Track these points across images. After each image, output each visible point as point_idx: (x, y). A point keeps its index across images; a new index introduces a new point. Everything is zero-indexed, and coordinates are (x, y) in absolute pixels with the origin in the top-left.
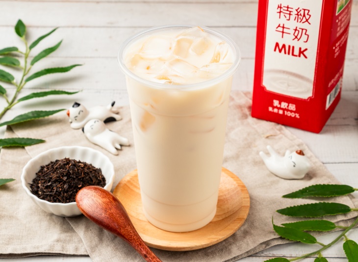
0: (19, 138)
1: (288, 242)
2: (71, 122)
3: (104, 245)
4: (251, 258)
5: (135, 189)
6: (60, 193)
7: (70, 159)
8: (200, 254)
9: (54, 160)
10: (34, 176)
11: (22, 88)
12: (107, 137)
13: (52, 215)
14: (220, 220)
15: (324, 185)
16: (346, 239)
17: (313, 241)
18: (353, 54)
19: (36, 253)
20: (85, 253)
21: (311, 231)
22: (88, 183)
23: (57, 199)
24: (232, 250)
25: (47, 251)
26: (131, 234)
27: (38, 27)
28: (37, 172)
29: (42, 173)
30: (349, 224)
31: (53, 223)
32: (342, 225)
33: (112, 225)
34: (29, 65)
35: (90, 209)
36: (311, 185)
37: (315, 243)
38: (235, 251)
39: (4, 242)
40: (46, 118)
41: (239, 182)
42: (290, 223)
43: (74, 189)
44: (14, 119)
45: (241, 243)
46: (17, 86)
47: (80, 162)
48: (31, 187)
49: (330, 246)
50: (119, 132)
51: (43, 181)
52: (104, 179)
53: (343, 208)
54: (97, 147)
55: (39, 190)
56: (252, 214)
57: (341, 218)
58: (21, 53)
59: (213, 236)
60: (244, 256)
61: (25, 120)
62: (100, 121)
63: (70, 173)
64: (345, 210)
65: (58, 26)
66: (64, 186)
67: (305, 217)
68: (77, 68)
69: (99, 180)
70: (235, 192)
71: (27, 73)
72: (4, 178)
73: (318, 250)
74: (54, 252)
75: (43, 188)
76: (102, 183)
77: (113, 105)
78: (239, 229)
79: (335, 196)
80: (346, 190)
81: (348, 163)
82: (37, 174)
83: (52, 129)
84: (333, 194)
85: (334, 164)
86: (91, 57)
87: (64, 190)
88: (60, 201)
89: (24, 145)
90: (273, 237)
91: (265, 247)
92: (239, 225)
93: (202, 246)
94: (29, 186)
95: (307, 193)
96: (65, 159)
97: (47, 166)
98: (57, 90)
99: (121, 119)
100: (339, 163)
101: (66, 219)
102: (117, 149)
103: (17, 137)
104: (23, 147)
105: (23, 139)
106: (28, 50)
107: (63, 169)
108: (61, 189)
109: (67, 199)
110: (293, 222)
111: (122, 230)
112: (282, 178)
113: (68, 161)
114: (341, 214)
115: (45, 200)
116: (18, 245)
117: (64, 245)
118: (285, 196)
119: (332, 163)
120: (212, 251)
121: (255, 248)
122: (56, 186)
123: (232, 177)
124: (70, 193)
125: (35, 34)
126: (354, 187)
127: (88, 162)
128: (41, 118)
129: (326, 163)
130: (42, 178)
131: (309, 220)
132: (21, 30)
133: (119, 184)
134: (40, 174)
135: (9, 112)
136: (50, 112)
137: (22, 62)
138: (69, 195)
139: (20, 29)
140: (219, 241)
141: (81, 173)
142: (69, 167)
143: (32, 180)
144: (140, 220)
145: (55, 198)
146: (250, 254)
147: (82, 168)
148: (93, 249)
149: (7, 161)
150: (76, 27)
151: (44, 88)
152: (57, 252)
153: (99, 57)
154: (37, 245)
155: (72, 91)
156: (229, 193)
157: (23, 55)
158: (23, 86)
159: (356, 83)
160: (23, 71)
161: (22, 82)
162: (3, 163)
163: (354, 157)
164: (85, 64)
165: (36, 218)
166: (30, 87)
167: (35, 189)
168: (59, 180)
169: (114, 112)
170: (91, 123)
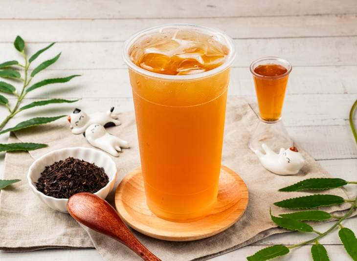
0: (22, 143)
1: (285, 231)
2: (72, 128)
4: (250, 247)
5: (137, 187)
6: (65, 190)
7: (74, 158)
8: (201, 244)
9: (58, 161)
10: (39, 176)
12: (107, 140)
13: (57, 212)
14: (221, 212)
15: (318, 179)
16: (341, 227)
17: (310, 230)
18: (339, 61)
19: (44, 247)
20: (91, 246)
21: (307, 221)
22: (92, 180)
23: (63, 195)
24: (232, 239)
25: (54, 245)
27: (36, 43)
28: (42, 172)
29: (47, 173)
30: (344, 215)
31: (59, 220)
32: (337, 215)
34: (29, 77)
36: (305, 179)
37: (312, 231)
38: (236, 241)
39: (12, 237)
40: (48, 124)
41: (237, 177)
42: (287, 214)
43: (79, 186)
44: (17, 126)
45: (241, 233)
47: (83, 161)
48: (37, 186)
49: (325, 234)
50: (119, 136)
51: (48, 180)
52: (107, 177)
53: (337, 200)
55: (45, 188)
56: (250, 207)
57: (335, 209)
58: (21, 66)
59: (215, 226)
60: (244, 245)
61: (28, 126)
62: (100, 126)
63: (75, 171)
64: (339, 201)
65: (55, 41)
66: (69, 183)
67: (301, 209)
68: (76, 78)
69: (102, 178)
70: (234, 186)
71: (27, 85)
72: (9, 179)
73: (315, 238)
74: (61, 245)
75: (49, 186)
76: (105, 181)
77: (112, 111)
78: (238, 221)
79: (329, 189)
80: (339, 183)
81: (339, 159)
82: (42, 174)
83: (54, 134)
84: (327, 187)
85: (327, 161)
86: (88, 69)
87: (69, 187)
88: (65, 198)
89: (27, 150)
90: (271, 226)
91: (264, 237)
92: (239, 216)
93: (205, 235)
94: (35, 184)
95: (301, 187)
96: (69, 158)
97: (51, 166)
98: (57, 98)
99: (120, 124)
100: (331, 159)
102: (118, 151)
103: (21, 142)
104: (27, 152)
105: (27, 143)
106: (28, 63)
107: (68, 167)
108: (66, 187)
110: (290, 213)
113: (72, 160)
114: (336, 205)
115: (51, 196)
116: (26, 239)
117: (71, 239)
118: (281, 190)
119: (325, 160)
120: (213, 241)
121: (254, 237)
122: (62, 184)
123: (230, 173)
124: (75, 190)
125: (34, 49)
126: (347, 180)
127: (91, 162)
128: (43, 124)
129: (318, 160)
130: (47, 177)
131: (305, 211)
132: (20, 45)
133: (122, 182)
134: (45, 173)
135: (11, 120)
136: (51, 118)
137: (23, 75)
138: (74, 192)
139: (19, 44)
140: (221, 231)
141: (85, 171)
142: (74, 165)
143: (37, 179)
144: (144, 214)
145: (60, 195)
146: (249, 243)
147: (86, 166)
148: (99, 241)
149: (12, 164)
150: (73, 42)
151: (44, 98)
152: (64, 245)
153: (96, 69)
154: (45, 239)
155: (71, 100)
156: (227, 188)
157: (23, 68)
158: (24, 97)
159: (344, 87)
160: (24, 82)
161: (22, 93)
162: (8, 166)
163: (345, 154)
164: (83, 74)
165: (42, 215)
166: (32, 97)
167: (41, 187)
168: (63, 178)
169: (113, 118)
170: (92, 127)
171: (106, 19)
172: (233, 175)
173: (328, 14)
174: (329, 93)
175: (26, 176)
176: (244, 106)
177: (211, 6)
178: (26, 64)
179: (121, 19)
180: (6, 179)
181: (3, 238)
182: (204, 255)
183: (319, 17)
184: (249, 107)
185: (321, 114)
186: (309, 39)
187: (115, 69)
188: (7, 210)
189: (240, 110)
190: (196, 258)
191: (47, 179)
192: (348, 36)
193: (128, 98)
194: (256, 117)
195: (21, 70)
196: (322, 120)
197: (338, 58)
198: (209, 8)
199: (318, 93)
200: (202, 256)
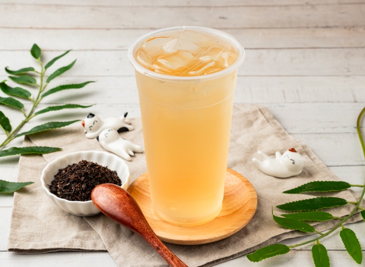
0: (37, 147)
2: (86, 133)
3: (122, 241)
6: (78, 192)
7: (88, 161)
8: (214, 247)
9: (71, 164)
10: (53, 179)
11: (38, 103)
12: (121, 145)
13: (70, 214)
14: (232, 214)
18: (349, 71)
19: (56, 249)
20: (104, 249)
23: (76, 198)
24: (245, 242)
25: (66, 247)
27: (52, 51)
28: (56, 174)
29: (60, 176)
31: (72, 222)
34: (44, 83)
38: (248, 244)
39: (25, 239)
40: (62, 128)
44: (32, 130)
45: (253, 236)
46: (34, 101)
47: (96, 164)
48: (50, 188)
50: (132, 140)
51: (61, 183)
52: (119, 181)
55: (58, 190)
58: (37, 72)
61: (42, 130)
62: (114, 130)
63: (88, 174)
65: (68, 49)
66: (82, 186)
68: (91, 84)
69: (114, 181)
70: (240, 187)
71: (43, 91)
72: (23, 182)
74: (73, 247)
75: (62, 188)
76: (118, 184)
77: (125, 116)
78: (250, 223)
82: (55, 176)
83: (68, 139)
86: (103, 76)
87: (82, 189)
88: (78, 200)
89: (41, 153)
90: (284, 231)
94: (48, 187)
96: (83, 161)
97: (64, 169)
98: (72, 104)
99: (134, 130)
100: (342, 166)
101: (84, 218)
102: (131, 156)
103: (35, 146)
104: (41, 155)
105: (41, 147)
106: (44, 69)
107: (81, 169)
108: (79, 189)
109: (85, 198)
113: (85, 163)
115: (64, 198)
116: (38, 241)
117: (83, 241)
119: (336, 166)
120: (225, 244)
121: (267, 241)
122: (75, 186)
124: (88, 193)
125: (49, 57)
127: (104, 165)
128: (58, 129)
129: (330, 166)
130: (60, 180)
132: (36, 53)
134: (58, 176)
135: (26, 124)
136: (65, 123)
137: (38, 81)
138: (86, 195)
139: (36, 51)
141: (98, 174)
142: (87, 168)
143: (51, 182)
145: (73, 197)
148: (111, 244)
149: (26, 167)
150: (88, 50)
151: (59, 104)
152: (76, 248)
153: (111, 76)
154: (57, 241)
155: (86, 105)
156: (234, 189)
157: (39, 75)
159: (354, 96)
160: (39, 88)
161: (38, 98)
162: (22, 169)
163: (356, 161)
164: (97, 81)
165: (55, 218)
166: (47, 102)
167: (54, 189)
168: (77, 181)
169: (127, 123)
170: (106, 131)
171: (120, 29)
173: (337, 27)
174: (339, 102)
175: (40, 179)
176: (255, 112)
177: (223, 18)
178: (42, 70)
179: (135, 29)
180: (20, 182)
181: (16, 240)
182: (217, 259)
183: (328, 29)
184: (259, 112)
185: (332, 122)
186: (319, 50)
187: (129, 76)
188: (20, 212)
189: (251, 116)
190: (208, 261)
191: (60, 181)
192: (357, 48)
194: (266, 122)
195: (37, 76)
196: (333, 128)
197: (348, 68)
198: (222, 20)
199: (328, 102)
200: (214, 260)
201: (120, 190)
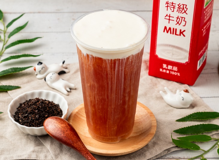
0: (3, 86)
1: (181, 149)
2: (37, 75)
3: (64, 154)
5: (81, 117)
6: (33, 120)
7: (39, 98)
8: (126, 158)
9: (28, 99)
10: (16, 110)
11: (3, 53)
12: (61, 84)
13: (28, 135)
14: (138, 135)
15: (202, 113)
17: (198, 148)
20: (52, 159)
21: (196, 142)
22: (52, 114)
23: (32, 124)
24: (146, 154)
25: (27, 159)
26: (81, 147)
27: (11, 13)
28: (17, 107)
29: (21, 108)
31: (29, 140)
32: (215, 137)
33: (68, 141)
34: (7, 38)
35: (53, 132)
36: (194, 113)
37: (199, 149)
38: (149, 155)
40: (21, 72)
41: (148, 110)
42: (182, 137)
43: (43, 118)
45: (152, 150)
47: (45, 100)
48: (14, 117)
49: (208, 151)
50: (68, 80)
51: (22, 113)
52: (61, 111)
53: (215, 127)
54: (54, 90)
55: (20, 119)
56: (158, 131)
57: (215, 133)
58: (1, 30)
59: (135, 146)
60: (154, 159)
61: (7, 74)
62: (56, 74)
63: (40, 107)
64: (217, 128)
65: (24, 12)
66: (36, 116)
67: (192, 134)
68: (39, 39)
69: (58, 112)
70: (146, 117)
71: (6, 44)
73: (201, 154)
74: (31, 159)
75: (22, 118)
76: (60, 114)
77: (63, 63)
78: (150, 141)
79: (210, 119)
80: (216, 115)
81: (216, 97)
82: (17, 108)
83: (24, 79)
84: (208, 118)
85: (208, 98)
86: (47, 32)
88: (33, 126)
89: (7, 90)
90: (172, 146)
91: (168, 152)
92: (151, 138)
93: (129, 152)
94: (13, 116)
95: (191, 118)
96: (36, 98)
97: (24, 103)
98: (26, 54)
99: (69, 72)
100: (211, 97)
101: (38, 137)
102: (68, 91)
103: (2, 85)
104: (7, 92)
105: (6, 86)
106: (6, 28)
107: (35, 105)
108: (34, 118)
109: (38, 125)
111: (75, 145)
112: (175, 108)
113: (38, 100)
114: (215, 131)
115: (24, 125)
116: (7, 155)
117: (38, 154)
119: (207, 97)
120: (134, 156)
121: (161, 153)
122: (31, 116)
123: (144, 108)
124: (40, 121)
125: (10, 18)
127: (50, 100)
128: (17, 72)
129: (202, 98)
130: (21, 111)
131: (195, 135)
133: (71, 114)
134: (20, 108)
136: (23, 68)
137: (2, 36)
138: (39, 122)
140: (139, 149)
141: (47, 108)
142: (39, 104)
143: (14, 113)
144: (86, 137)
145: (30, 124)
146: (158, 157)
147: (47, 104)
148: (56, 156)
151: (17, 53)
152: (33, 159)
153: (52, 32)
154: (20, 154)
155: (36, 55)
156: (142, 118)
157: (2, 32)
158: (3, 52)
160: (3, 42)
161: (2, 49)
164: (43, 37)
165: (18, 137)
166: (9, 52)
167: (17, 118)
168: (32, 112)
169: (64, 68)
170: (50, 75)
172: (146, 109)
175: (7, 110)
178: (5, 28)
187: (65, 32)
193: (74, 53)
201: (64, 121)
